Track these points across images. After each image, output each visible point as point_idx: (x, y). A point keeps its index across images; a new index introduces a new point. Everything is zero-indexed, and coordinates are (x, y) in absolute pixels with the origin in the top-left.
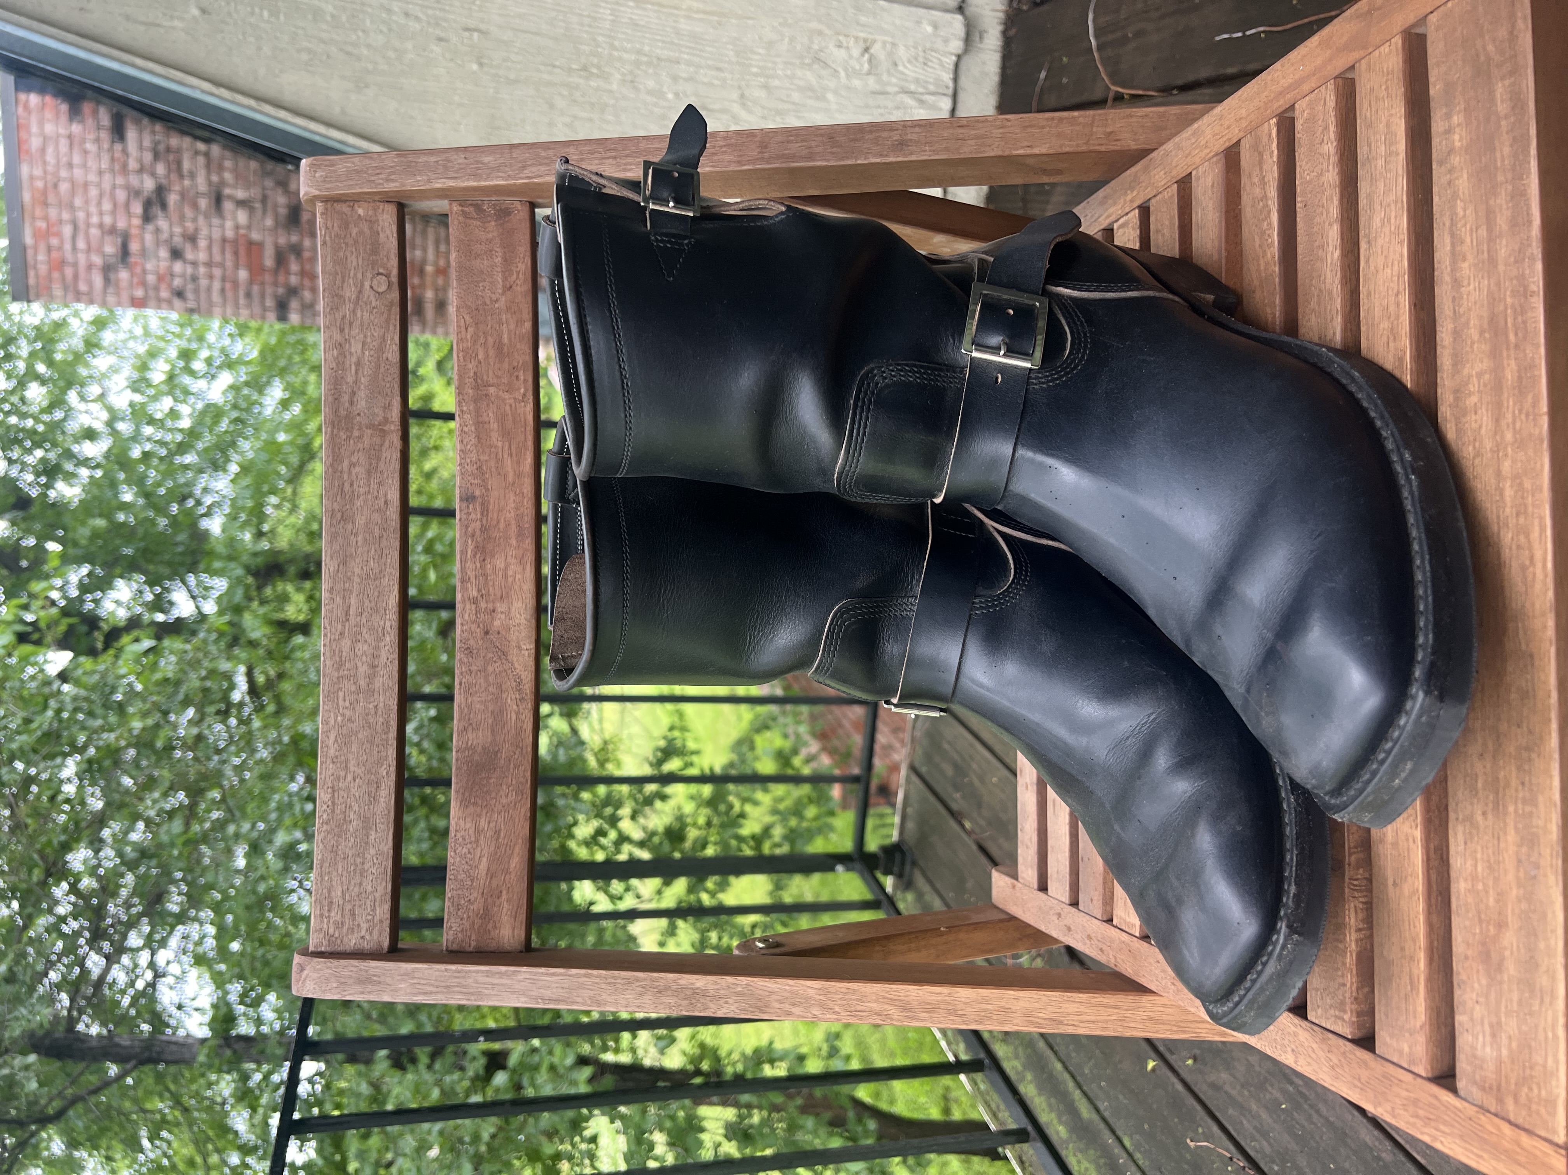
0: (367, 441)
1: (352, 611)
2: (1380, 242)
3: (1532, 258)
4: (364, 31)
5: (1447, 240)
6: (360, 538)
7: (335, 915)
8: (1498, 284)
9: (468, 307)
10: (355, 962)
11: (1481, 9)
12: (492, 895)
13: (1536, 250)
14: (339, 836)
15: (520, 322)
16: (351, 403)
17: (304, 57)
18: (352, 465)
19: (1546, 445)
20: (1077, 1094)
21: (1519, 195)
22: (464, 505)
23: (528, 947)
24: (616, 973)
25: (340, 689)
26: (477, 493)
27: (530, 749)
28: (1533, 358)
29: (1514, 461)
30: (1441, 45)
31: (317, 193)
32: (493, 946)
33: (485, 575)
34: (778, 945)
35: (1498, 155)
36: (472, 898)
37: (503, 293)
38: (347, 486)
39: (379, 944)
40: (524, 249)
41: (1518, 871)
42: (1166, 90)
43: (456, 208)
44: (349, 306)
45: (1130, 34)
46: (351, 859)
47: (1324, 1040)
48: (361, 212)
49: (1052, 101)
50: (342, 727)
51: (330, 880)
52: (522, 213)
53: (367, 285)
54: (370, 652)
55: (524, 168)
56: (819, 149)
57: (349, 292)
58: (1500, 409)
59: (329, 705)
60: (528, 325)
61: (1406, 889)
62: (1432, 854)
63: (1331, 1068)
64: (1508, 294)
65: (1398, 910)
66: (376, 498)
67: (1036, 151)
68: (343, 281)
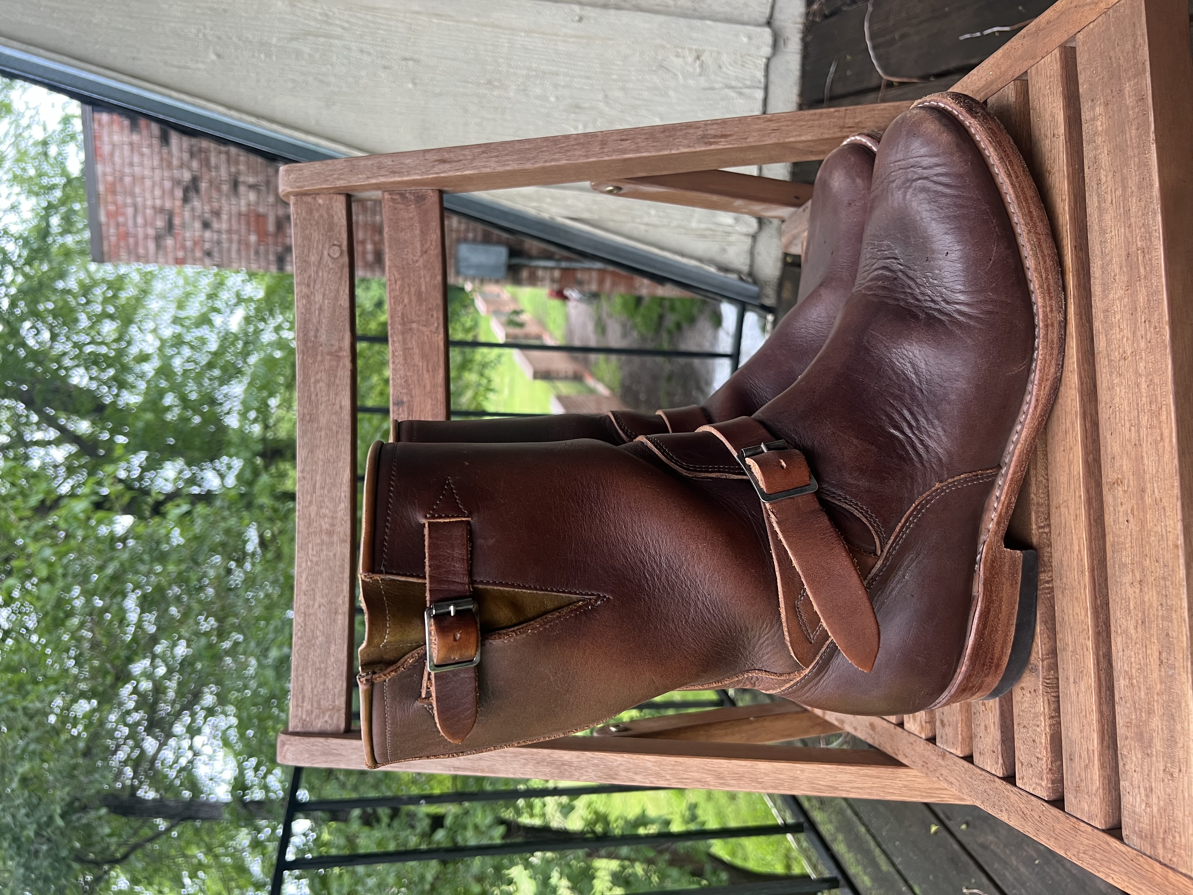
0: (327, 364)
1: (318, 485)
3: (1154, 212)
4: (332, 65)
5: (1095, 199)
6: (323, 433)
7: (307, 706)
8: (1131, 232)
9: (398, 267)
10: (321, 740)
11: (1112, 29)
13: (1157, 206)
14: (310, 648)
15: (433, 277)
16: (316, 337)
17: (290, 85)
18: (317, 381)
19: (1168, 350)
20: (877, 852)
21: (1144, 165)
22: (396, 408)
25: (309, 542)
26: (405, 399)
28: (1157, 286)
29: (1147, 362)
30: (1086, 56)
31: (290, 189)
34: (626, 729)
35: (1128, 136)
37: (421, 256)
38: (313, 397)
39: (338, 726)
40: (435, 224)
41: (1160, 671)
42: (925, 78)
43: (387, 196)
44: (313, 269)
45: (897, 37)
46: (318, 665)
47: (1028, 802)
48: (321, 201)
49: (839, 90)
50: (311, 569)
51: (303, 680)
52: (433, 198)
53: (326, 253)
54: (330, 514)
55: (433, 166)
56: (643, 144)
57: (313, 258)
58: (1135, 324)
59: (302, 554)
60: (439, 278)
61: (1083, 685)
62: (1101, 659)
63: (1034, 823)
64: (1138, 238)
65: (1078, 701)
66: (334, 404)
67: (803, 138)
68: (309, 251)
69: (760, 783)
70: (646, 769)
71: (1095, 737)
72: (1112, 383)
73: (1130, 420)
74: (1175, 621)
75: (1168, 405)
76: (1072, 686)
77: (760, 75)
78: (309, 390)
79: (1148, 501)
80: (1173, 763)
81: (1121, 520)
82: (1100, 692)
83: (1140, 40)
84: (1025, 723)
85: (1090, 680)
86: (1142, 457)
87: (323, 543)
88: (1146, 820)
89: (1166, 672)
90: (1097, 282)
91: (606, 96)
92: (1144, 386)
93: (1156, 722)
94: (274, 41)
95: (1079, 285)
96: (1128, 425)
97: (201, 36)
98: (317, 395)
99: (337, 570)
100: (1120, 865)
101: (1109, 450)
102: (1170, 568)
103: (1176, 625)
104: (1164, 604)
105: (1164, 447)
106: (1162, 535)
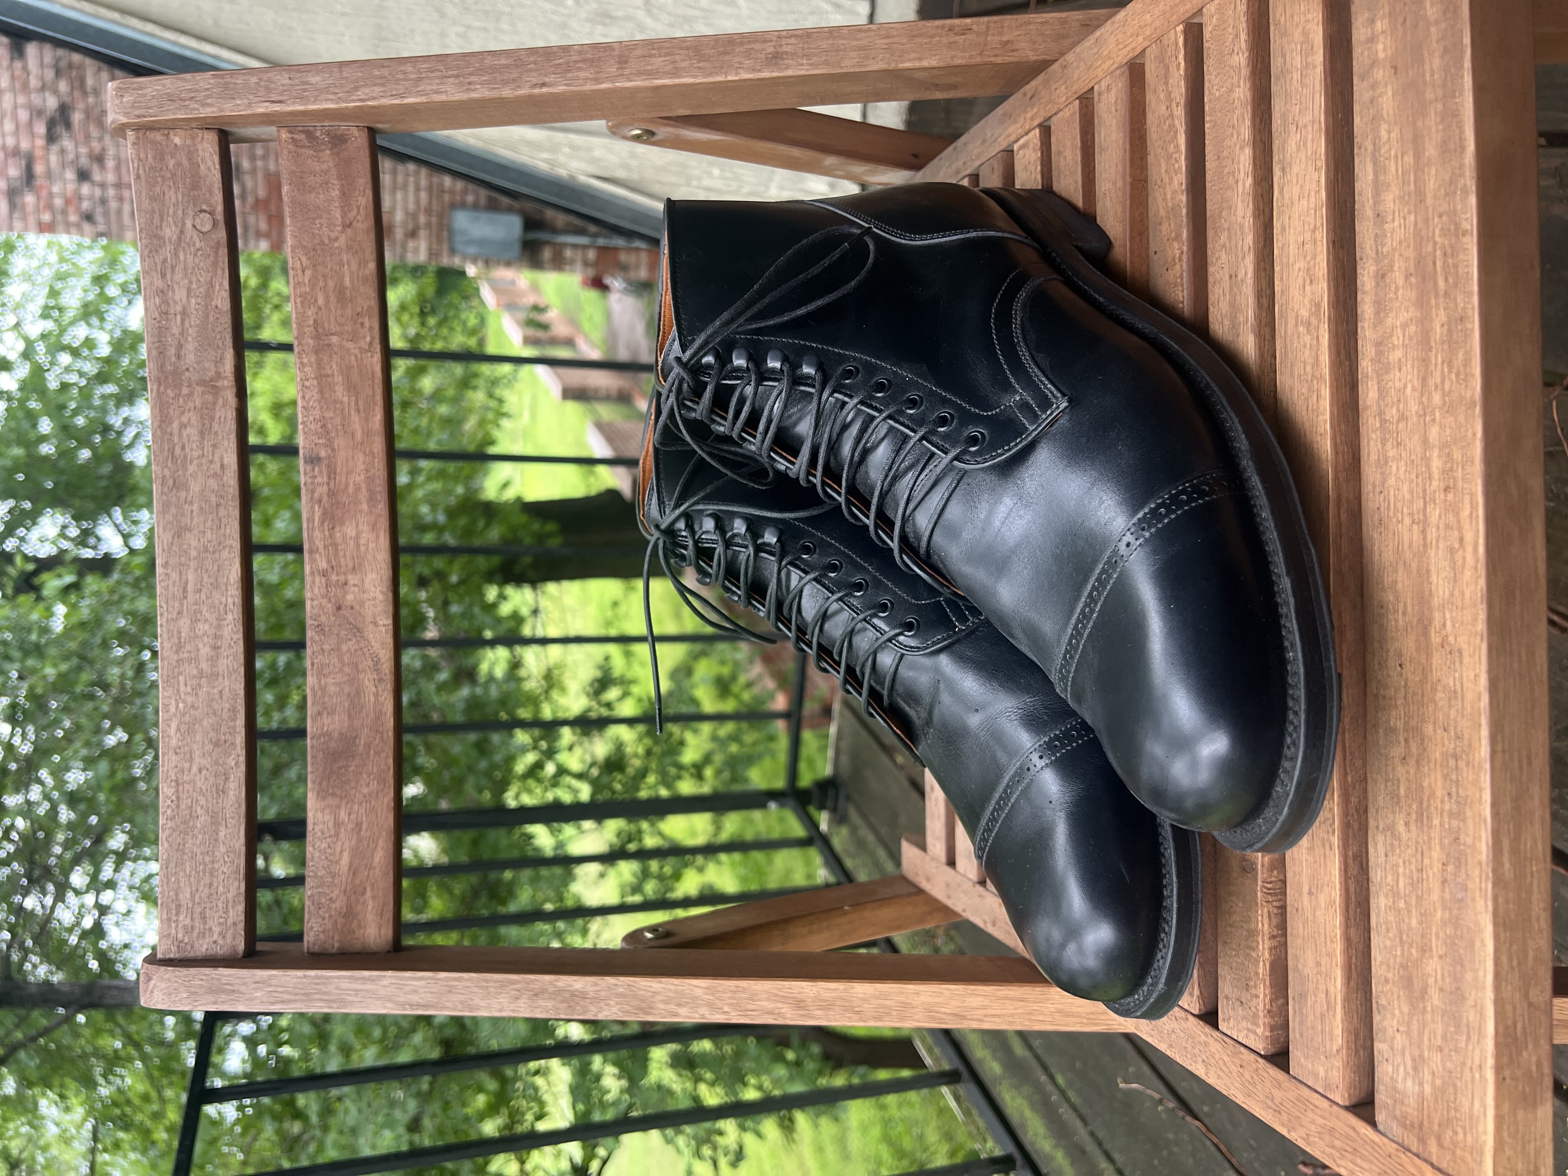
0: (198, 399)
1: (190, 587)
2: (1295, 169)
3: (1465, 192)
5: (1369, 168)
6: (195, 507)
7: (184, 919)
8: (1426, 221)
9: (304, 247)
10: (206, 970)
12: (356, 892)
13: (1469, 180)
14: (186, 834)
15: (362, 263)
16: (179, 357)
18: (183, 426)
19: (1478, 410)
21: (1451, 115)
22: (309, 468)
23: (396, 946)
24: (488, 976)
25: (180, 673)
26: (323, 454)
27: (391, 734)
28: (1465, 308)
29: (1442, 427)
31: (124, 120)
32: (357, 946)
33: (335, 545)
34: (668, 934)
35: (1427, 67)
36: (334, 896)
37: (343, 232)
38: (178, 450)
39: (234, 949)
40: (364, 181)
41: (1443, 891)
43: (285, 135)
44: (168, 248)
46: (199, 858)
47: (1236, 1054)
48: (177, 140)
49: (973, 6)
50: (184, 714)
51: (178, 880)
52: (359, 141)
53: (189, 224)
54: (211, 632)
55: (356, 89)
56: (685, 64)
57: (169, 232)
58: (1427, 367)
60: (372, 266)
61: (1322, 899)
62: (1350, 862)
63: (1243, 1084)
64: (1437, 232)
65: (1314, 922)
66: (211, 462)
67: (925, 64)
68: (162, 220)
69: (858, 1013)
70: (695, 998)
71: (1338, 974)
72: (1385, 456)
73: (1411, 514)
74: (1470, 821)
75: (1472, 495)
76: (1306, 898)
79: (1436, 638)
81: (1391, 663)
82: (1347, 910)
84: (1235, 943)
85: (1333, 892)
86: (1428, 571)
87: (201, 675)
88: (1412, 1101)
89: (1451, 894)
90: (1368, 299)
92: (1436, 464)
93: (1433, 966)
95: (1337, 302)
96: (1407, 521)
98: (183, 448)
99: (225, 715)
100: (1371, 1162)
102: (1466, 742)
103: (1471, 826)
104: (1454, 794)
105: (1464, 558)
106: (1455, 692)
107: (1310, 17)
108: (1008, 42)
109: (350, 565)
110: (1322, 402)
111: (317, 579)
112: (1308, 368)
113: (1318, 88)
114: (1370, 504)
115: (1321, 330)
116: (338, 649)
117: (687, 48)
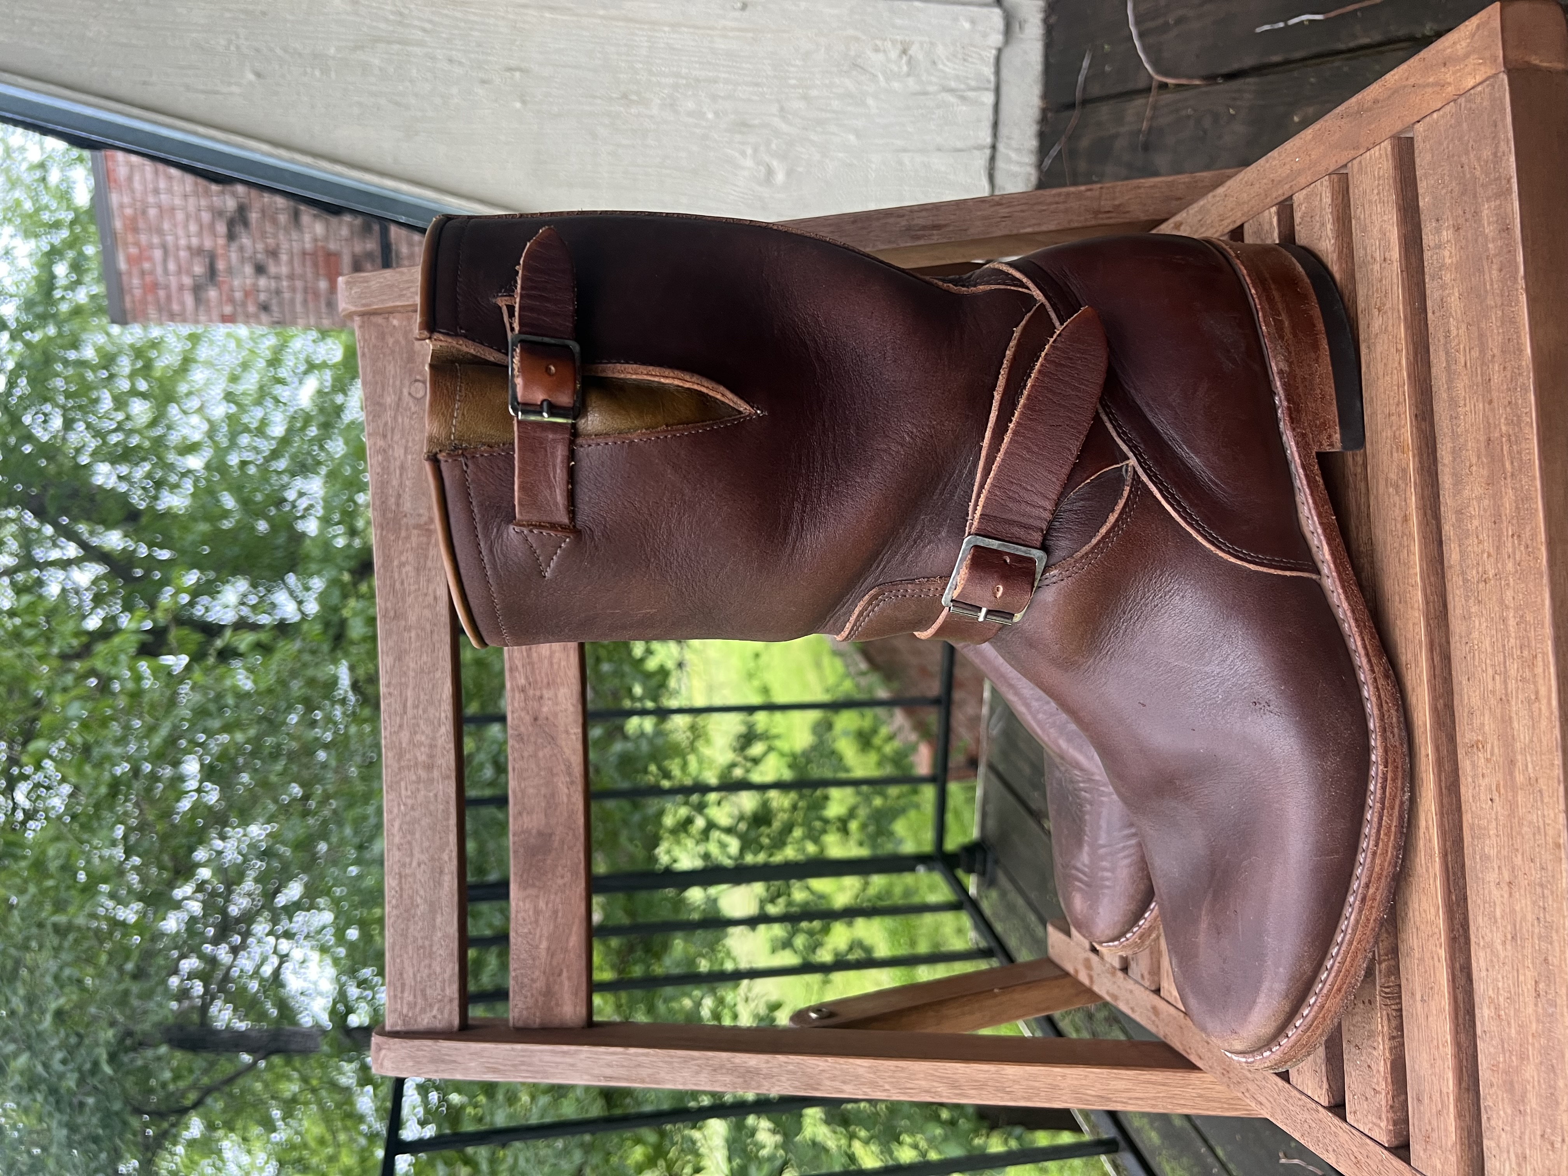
0: (414, 540)
1: (409, 704)
2: (1379, 349)
4: (411, 81)
5: (1443, 357)
6: (413, 634)
7: (408, 996)
8: (1493, 410)
10: (429, 1042)
11: (1465, 126)
12: (553, 973)
13: (1529, 380)
14: (408, 920)
16: (398, 505)
17: (356, 110)
18: (402, 565)
19: (1545, 580)
21: (1510, 321)
23: (590, 1023)
24: (672, 1052)
25: (401, 779)
27: (581, 830)
28: (1528, 490)
29: (1516, 591)
30: (1428, 157)
31: (352, 308)
32: (556, 1022)
33: (532, 664)
34: (831, 1015)
35: (1487, 277)
36: (535, 977)
38: (398, 585)
39: (451, 1023)
41: (1536, 1006)
42: (1211, 78)
44: (390, 413)
45: (1171, 22)
46: (420, 942)
47: (1363, 1145)
48: (395, 322)
49: (1096, 90)
50: (405, 815)
51: (402, 962)
53: (405, 391)
54: (427, 742)
57: (389, 400)
58: (1500, 537)
59: (393, 795)
61: (1433, 1006)
62: (1458, 973)
64: (1502, 420)
65: (1427, 1026)
66: (426, 595)
67: (1044, 228)
68: (383, 390)
69: (1008, 1093)
70: (857, 1077)
71: (1450, 1075)
72: (1468, 611)
73: (1493, 666)
74: (1556, 944)
75: (1545, 654)
76: (1419, 1004)
77: (988, 71)
78: (391, 577)
79: (1520, 778)
80: (1554, 1128)
81: (1482, 797)
82: (1456, 1017)
83: (1503, 146)
84: (1358, 1041)
85: (1442, 1001)
86: (1510, 718)
87: (419, 780)
89: (1543, 1008)
90: (1447, 470)
91: (782, 109)
92: (1512, 622)
93: (1531, 1072)
94: (332, 51)
95: (1422, 468)
96: (1490, 671)
97: (232, 48)
98: (402, 583)
99: (440, 816)
101: (1466, 701)
102: (1550, 874)
103: (1557, 949)
104: (1542, 919)
105: (1540, 709)
106: (1539, 827)
107: (1386, 218)
108: (1119, 205)
109: (545, 681)
110: (1412, 557)
111: (517, 695)
112: (1399, 526)
113: (1395, 281)
114: (1458, 653)
115: (1408, 493)
116: (535, 755)
117: (830, 225)
